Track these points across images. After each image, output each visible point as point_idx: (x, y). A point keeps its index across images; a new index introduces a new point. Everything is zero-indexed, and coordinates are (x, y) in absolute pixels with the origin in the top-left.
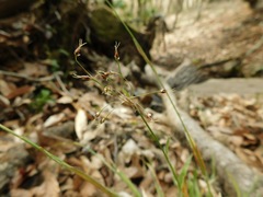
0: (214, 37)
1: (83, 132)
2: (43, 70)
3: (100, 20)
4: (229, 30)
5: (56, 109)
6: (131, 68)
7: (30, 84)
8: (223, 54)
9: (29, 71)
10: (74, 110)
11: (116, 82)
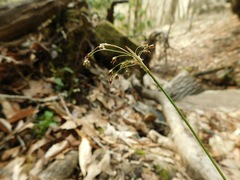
0: (205, 46)
1: (88, 165)
2: (48, 88)
3: (102, 35)
4: (220, 40)
5: (59, 135)
6: (132, 81)
7: (34, 105)
8: (215, 63)
9: (34, 90)
10: (77, 137)
11: (117, 95)
